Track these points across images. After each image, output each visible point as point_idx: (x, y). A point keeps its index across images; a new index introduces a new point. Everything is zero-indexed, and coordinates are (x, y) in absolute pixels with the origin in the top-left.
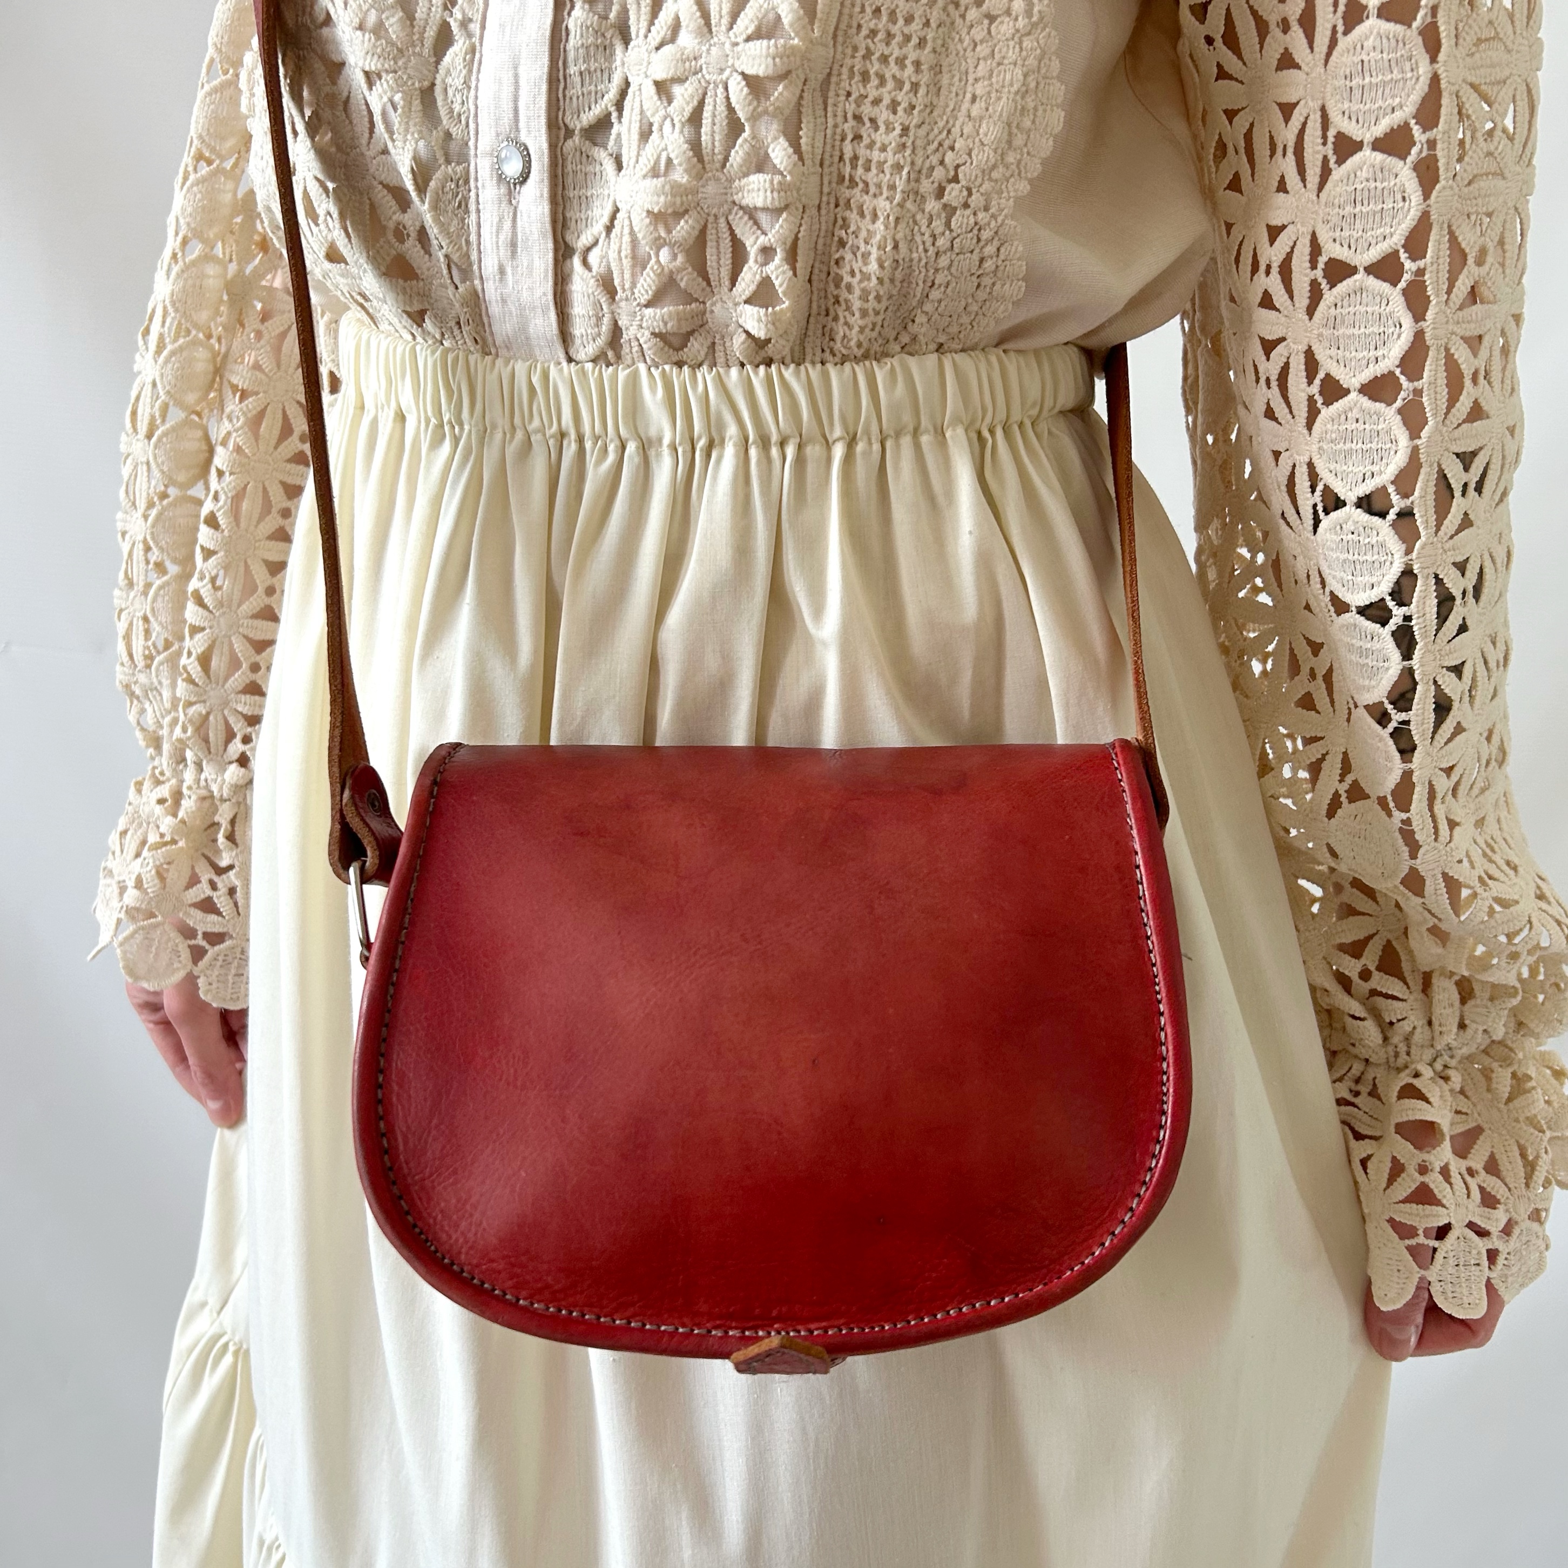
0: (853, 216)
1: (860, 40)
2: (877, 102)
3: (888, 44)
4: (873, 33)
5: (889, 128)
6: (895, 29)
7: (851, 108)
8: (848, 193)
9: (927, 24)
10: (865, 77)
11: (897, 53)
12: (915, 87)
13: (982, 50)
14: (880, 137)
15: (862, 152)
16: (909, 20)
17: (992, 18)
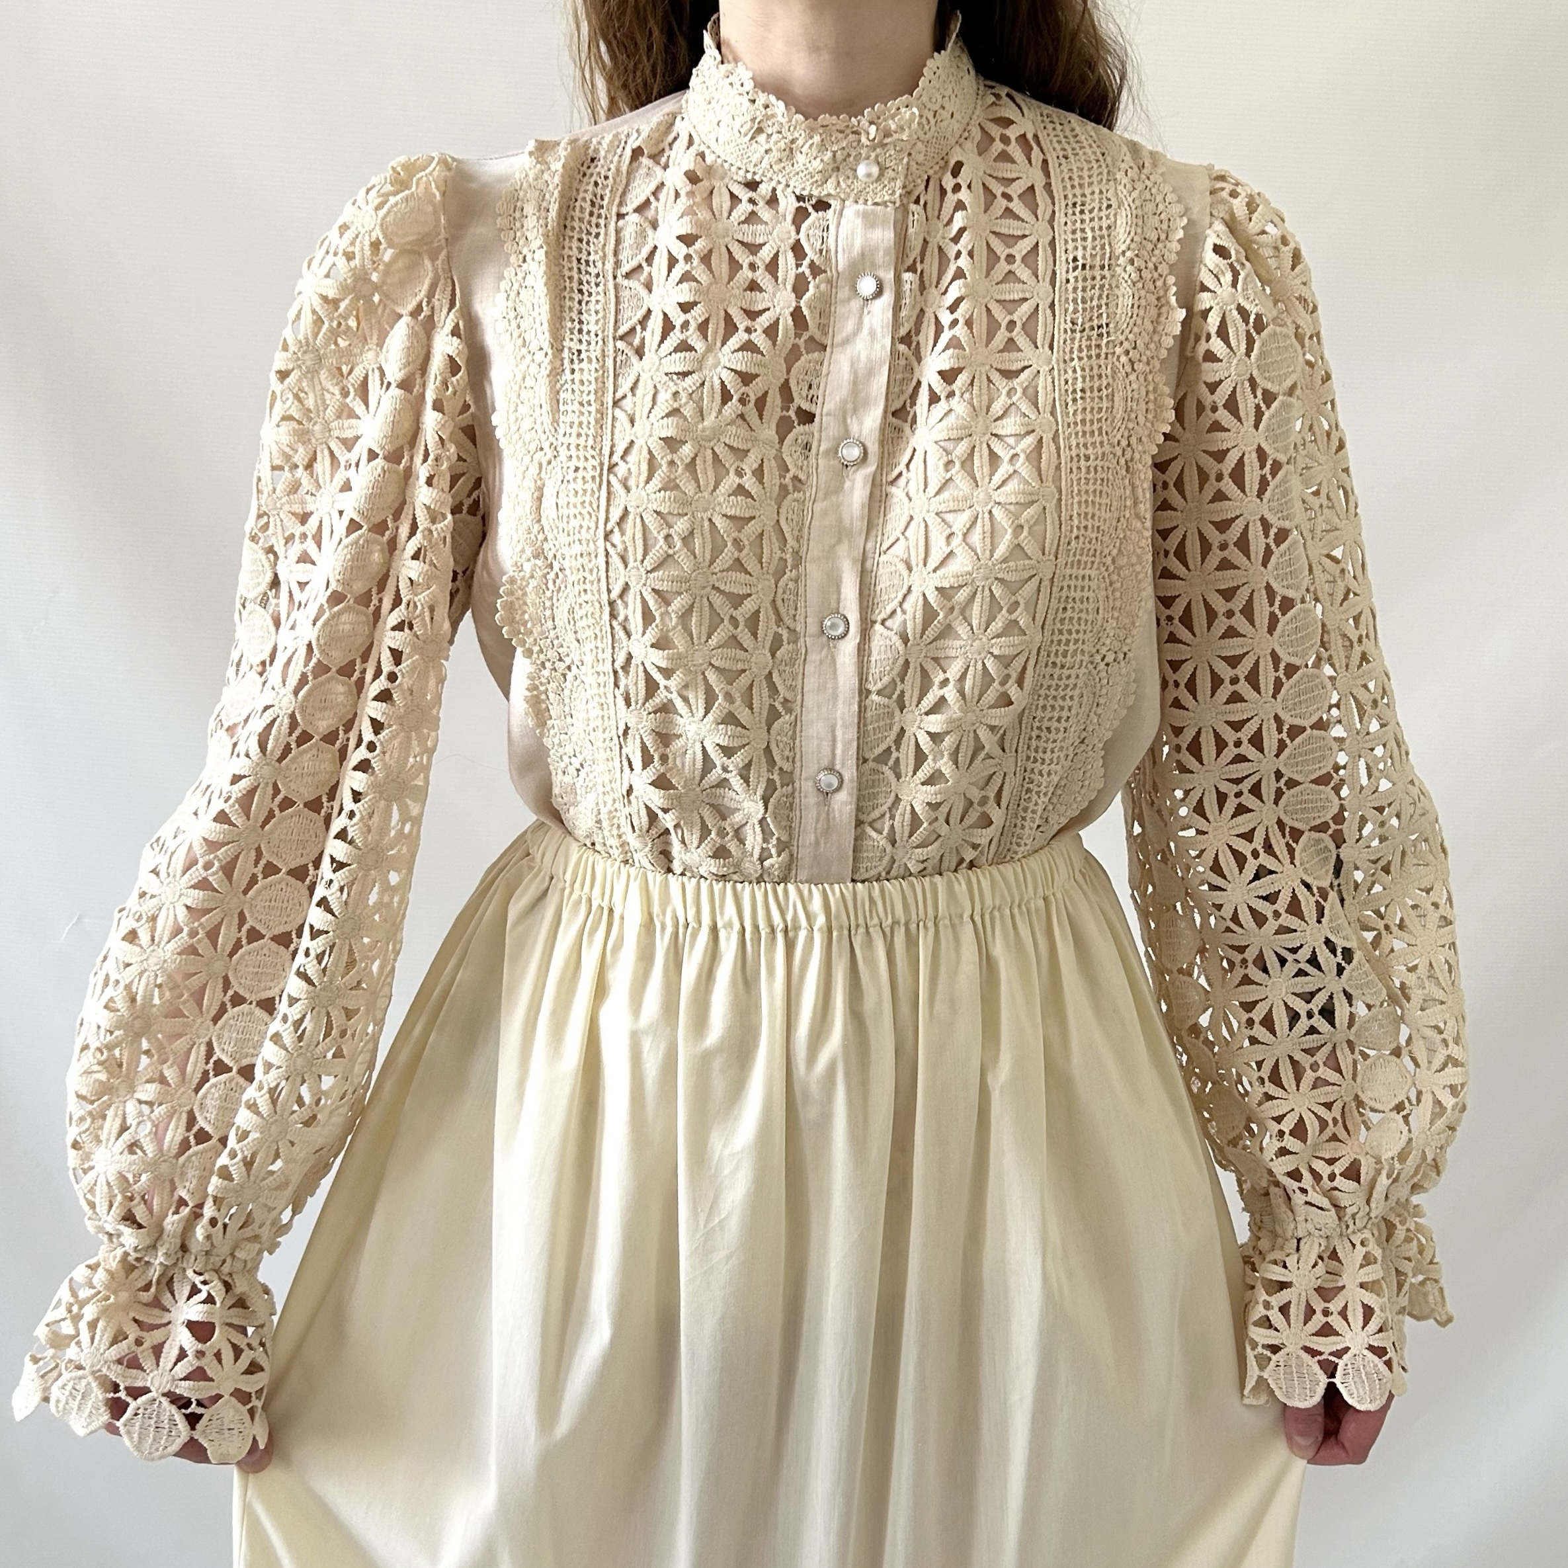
0: (1036, 777)
1: (1042, 692)
2: (1050, 719)
3: (1056, 690)
4: (1049, 687)
5: (1058, 730)
6: (1061, 683)
7: (1036, 724)
8: (1033, 766)
9: (1078, 677)
10: (1044, 707)
11: (1062, 694)
12: (1070, 709)
13: (1105, 682)
14: (1052, 736)
15: (1042, 744)
16: (1068, 677)
17: (1107, 665)
